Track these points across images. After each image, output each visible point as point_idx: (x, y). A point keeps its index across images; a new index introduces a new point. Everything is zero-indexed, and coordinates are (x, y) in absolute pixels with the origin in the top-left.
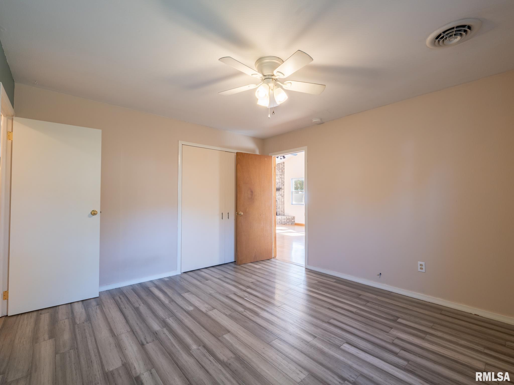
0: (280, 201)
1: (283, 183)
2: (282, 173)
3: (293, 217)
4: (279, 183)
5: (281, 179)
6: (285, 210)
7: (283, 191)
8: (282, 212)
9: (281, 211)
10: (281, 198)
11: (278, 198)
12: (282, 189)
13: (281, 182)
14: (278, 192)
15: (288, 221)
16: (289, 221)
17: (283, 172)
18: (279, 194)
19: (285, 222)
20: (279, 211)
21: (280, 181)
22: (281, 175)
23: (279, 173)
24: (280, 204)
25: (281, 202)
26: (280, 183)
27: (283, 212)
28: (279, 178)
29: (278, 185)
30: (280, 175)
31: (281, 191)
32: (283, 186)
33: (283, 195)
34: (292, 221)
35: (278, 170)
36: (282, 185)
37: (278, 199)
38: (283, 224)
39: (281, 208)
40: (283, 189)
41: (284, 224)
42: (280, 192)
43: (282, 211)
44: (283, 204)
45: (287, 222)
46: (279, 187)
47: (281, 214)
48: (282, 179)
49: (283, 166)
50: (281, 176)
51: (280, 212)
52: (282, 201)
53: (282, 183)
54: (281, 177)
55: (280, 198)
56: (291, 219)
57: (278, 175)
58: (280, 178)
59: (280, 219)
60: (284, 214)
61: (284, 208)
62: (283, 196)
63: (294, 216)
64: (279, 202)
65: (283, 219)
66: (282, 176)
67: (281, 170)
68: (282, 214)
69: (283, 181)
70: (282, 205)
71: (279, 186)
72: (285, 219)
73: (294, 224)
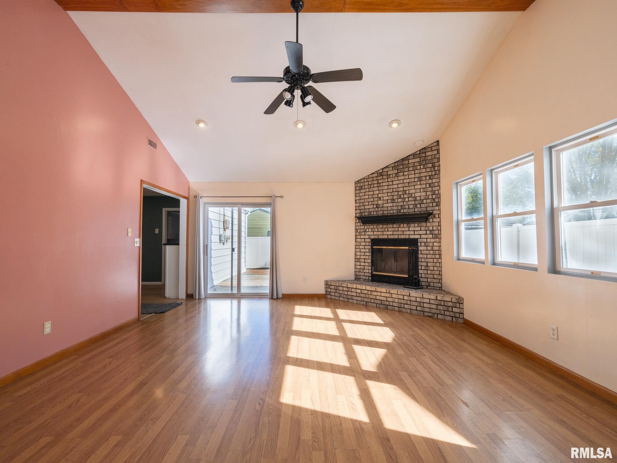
0: (429, 248)
1: (436, 200)
2: (433, 173)
3: (457, 299)
4: (425, 201)
5: (430, 189)
6: (444, 273)
7: (438, 220)
8: (435, 281)
9: (431, 276)
10: (432, 240)
11: (425, 240)
12: (435, 217)
13: (430, 197)
14: (424, 224)
15: (441, 308)
16: (445, 308)
17: (436, 168)
18: (427, 228)
19: (434, 311)
20: (427, 276)
21: (428, 193)
22: (430, 179)
23: (426, 174)
24: (429, 256)
25: (432, 252)
26: (429, 201)
27: (438, 281)
28: (424, 186)
29: (423, 205)
30: (428, 178)
31: (431, 220)
32: (437, 208)
33: (437, 232)
34: (455, 310)
35: (422, 167)
36: (434, 204)
37: (423, 244)
38: (426, 314)
39: (431, 268)
40: (437, 216)
41: (430, 314)
42: (428, 224)
43: (435, 276)
44: (437, 256)
45: (438, 312)
46: (427, 212)
47: (432, 284)
48: (434, 189)
49: (435, 152)
50: (430, 181)
51: (429, 280)
52: (435, 248)
53: (434, 199)
54: (430, 184)
55: (428, 240)
56: (450, 304)
57: (424, 178)
58: (428, 186)
59: (418, 300)
60: (439, 285)
61: (440, 269)
62: (437, 236)
63: (462, 295)
64: (428, 252)
65: (428, 301)
66: (434, 181)
67: (430, 165)
68: (436, 285)
69: (437, 192)
70: (435, 260)
71: (425, 209)
72: (432, 302)
73: (461, 321)
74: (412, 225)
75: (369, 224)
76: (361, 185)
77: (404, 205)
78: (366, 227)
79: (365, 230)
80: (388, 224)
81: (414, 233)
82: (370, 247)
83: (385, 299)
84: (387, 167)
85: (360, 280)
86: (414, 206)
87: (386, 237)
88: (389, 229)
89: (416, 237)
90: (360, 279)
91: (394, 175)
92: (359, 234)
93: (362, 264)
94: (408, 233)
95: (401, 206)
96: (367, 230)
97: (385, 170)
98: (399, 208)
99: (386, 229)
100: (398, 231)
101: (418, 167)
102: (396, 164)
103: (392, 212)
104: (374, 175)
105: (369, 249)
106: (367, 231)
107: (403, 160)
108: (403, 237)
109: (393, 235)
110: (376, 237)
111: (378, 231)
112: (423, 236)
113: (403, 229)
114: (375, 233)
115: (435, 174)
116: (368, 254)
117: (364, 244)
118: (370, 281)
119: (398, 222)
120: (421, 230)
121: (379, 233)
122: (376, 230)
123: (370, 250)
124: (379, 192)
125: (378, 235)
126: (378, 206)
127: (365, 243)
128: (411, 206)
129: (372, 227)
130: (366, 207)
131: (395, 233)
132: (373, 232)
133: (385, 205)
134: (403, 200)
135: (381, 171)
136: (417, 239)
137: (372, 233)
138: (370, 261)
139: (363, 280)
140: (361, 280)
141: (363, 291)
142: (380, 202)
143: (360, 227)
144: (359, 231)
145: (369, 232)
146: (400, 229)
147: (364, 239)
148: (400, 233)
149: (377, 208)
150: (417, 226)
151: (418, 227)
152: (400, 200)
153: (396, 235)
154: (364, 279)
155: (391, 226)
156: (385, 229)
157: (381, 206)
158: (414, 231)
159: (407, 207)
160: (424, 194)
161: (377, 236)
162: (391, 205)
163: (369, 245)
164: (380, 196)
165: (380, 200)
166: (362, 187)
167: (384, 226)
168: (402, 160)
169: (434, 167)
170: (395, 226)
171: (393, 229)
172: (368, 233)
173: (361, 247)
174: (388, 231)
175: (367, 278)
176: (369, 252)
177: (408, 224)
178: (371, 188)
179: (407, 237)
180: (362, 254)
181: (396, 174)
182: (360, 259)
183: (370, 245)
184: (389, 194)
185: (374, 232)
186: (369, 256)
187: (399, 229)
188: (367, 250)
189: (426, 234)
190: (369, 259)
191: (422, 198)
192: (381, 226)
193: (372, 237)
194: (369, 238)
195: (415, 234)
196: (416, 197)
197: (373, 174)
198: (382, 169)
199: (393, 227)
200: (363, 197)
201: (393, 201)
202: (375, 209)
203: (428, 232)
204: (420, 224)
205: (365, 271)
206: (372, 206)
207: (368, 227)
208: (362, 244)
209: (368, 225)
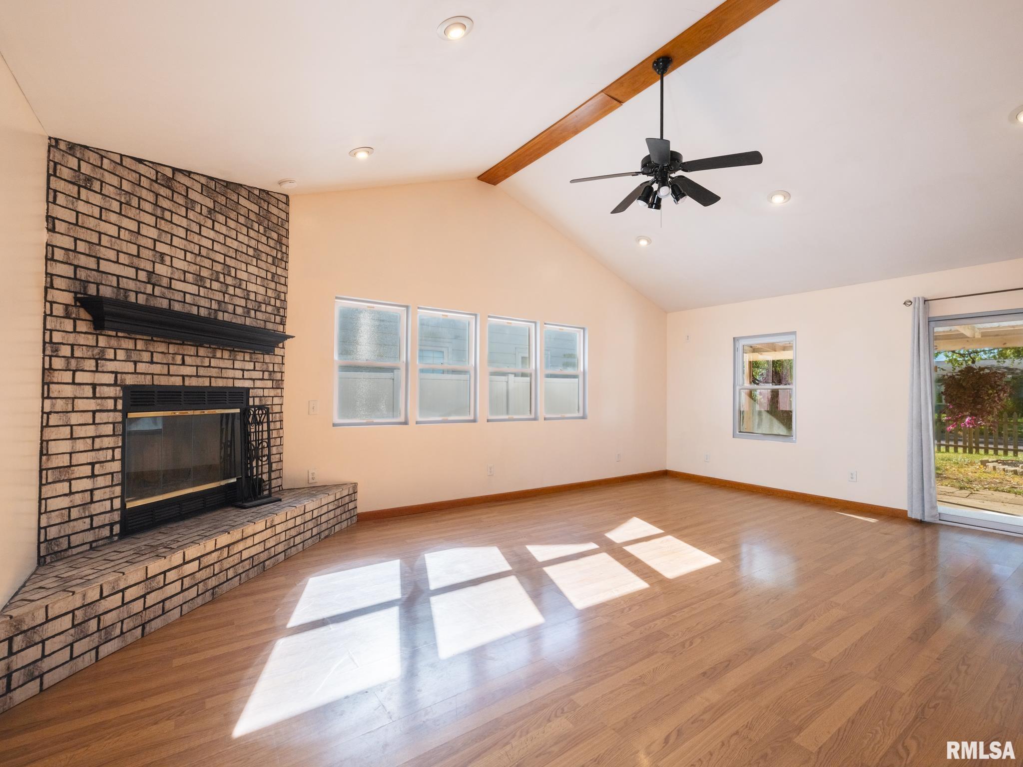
1: (281, 312)
2: (279, 255)
3: (352, 487)
4: (263, 307)
5: (272, 285)
6: (287, 456)
7: (282, 352)
10: (272, 392)
12: (277, 345)
13: (272, 301)
15: (338, 512)
17: (284, 248)
18: (264, 367)
21: (269, 292)
22: (273, 263)
23: (268, 250)
26: (268, 308)
27: (277, 474)
28: (264, 274)
29: (258, 315)
30: (270, 259)
32: (281, 328)
33: (278, 376)
34: (350, 506)
36: (278, 319)
37: (257, 401)
38: (323, 535)
40: (280, 344)
41: (327, 533)
43: (274, 466)
48: (278, 287)
49: (284, 216)
50: (273, 269)
53: (277, 309)
54: (274, 275)
55: (266, 393)
56: (347, 499)
57: (264, 257)
58: (270, 276)
60: (280, 482)
62: (278, 384)
65: (326, 509)
66: (279, 271)
67: (274, 235)
68: (274, 483)
69: (282, 296)
74: (240, 356)
75: (117, 330)
76: (86, 169)
77: (224, 302)
78: (103, 341)
79: (96, 351)
80: (183, 344)
81: (243, 375)
82: (119, 417)
83: (260, 548)
84: (188, 174)
85: (70, 552)
86: (244, 312)
87: (178, 381)
88: (188, 360)
89: (247, 384)
90: (70, 547)
91: (205, 211)
92: (68, 363)
93: (87, 484)
94: (231, 373)
95: (219, 302)
96: (110, 354)
97: (180, 177)
98: (215, 306)
99: (179, 359)
100: (209, 366)
101: (256, 226)
102: (212, 184)
103: (194, 310)
104: (142, 169)
105: (114, 423)
106: (107, 357)
107: (228, 185)
108: (220, 383)
109: (197, 376)
110: (147, 381)
111: (152, 362)
112: (258, 384)
113: (221, 364)
114: (141, 367)
115: (282, 260)
116: (108, 442)
117: (92, 405)
118: (116, 538)
119: (210, 343)
120: (254, 370)
121: (156, 369)
122: (146, 356)
123: (119, 428)
124: (159, 236)
125: (153, 374)
126: (153, 281)
127: (99, 401)
128: (239, 311)
129: (129, 344)
130: (105, 266)
131: (202, 371)
132: (135, 363)
133: (177, 285)
134: (224, 289)
135: (169, 173)
136: (248, 389)
137: (130, 367)
138: (116, 466)
139: (87, 547)
140: (75, 551)
141: (206, 561)
142: (160, 269)
143: (71, 338)
144: (66, 351)
145: (115, 359)
146: (214, 362)
147: (94, 386)
148: (214, 372)
149: (149, 283)
150: (249, 360)
151: (251, 361)
152: (216, 286)
153: (205, 379)
154: (91, 543)
155: (192, 350)
156: (173, 358)
157: (165, 282)
158: (243, 370)
159: (230, 308)
160: (262, 290)
161: (149, 377)
162: (193, 289)
163: (115, 410)
164: (161, 248)
165: (162, 262)
166: (89, 179)
167: (172, 349)
168: (225, 184)
169: (279, 242)
170: (202, 351)
171: (198, 361)
172: (111, 366)
173: (75, 419)
174: (183, 364)
175: (106, 532)
176: (114, 435)
177: (233, 353)
178: (128, 204)
179: (230, 383)
180: (80, 445)
181: (210, 210)
182: (71, 466)
183: (120, 407)
184: (189, 257)
185: (139, 365)
186: (113, 449)
187: (212, 360)
188: (109, 429)
189: (263, 379)
190: (113, 460)
191: (260, 298)
192: (162, 347)
193: (130, 380)
194: (115, 384)
195: (245, 377)
196: (250, 291)
197: (140, 161)
198: (175, 170)
199: (197, 356)
200: (91, 223)
201: (199, 281)
202: (142, 287)
203: (266, 375)
204: (254, 356)
205: (96, 508)
206: (131, 272)
207: (114, 343)
208: (80, 404)
209: (114, 333)
